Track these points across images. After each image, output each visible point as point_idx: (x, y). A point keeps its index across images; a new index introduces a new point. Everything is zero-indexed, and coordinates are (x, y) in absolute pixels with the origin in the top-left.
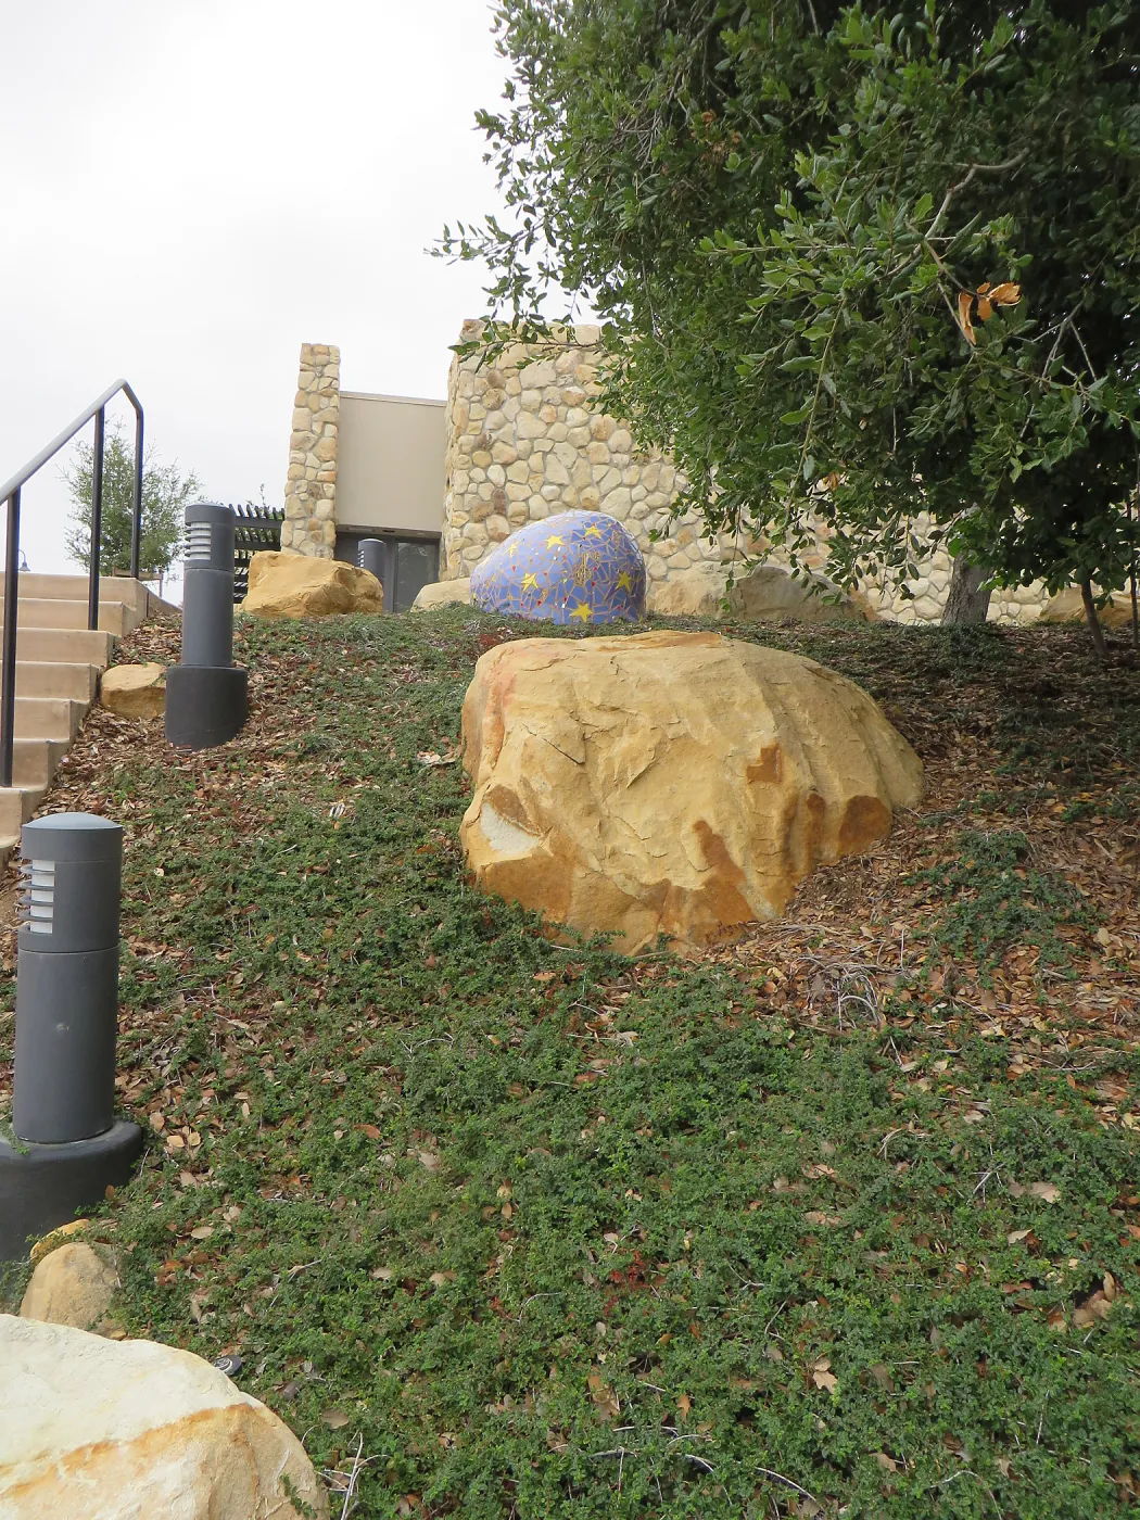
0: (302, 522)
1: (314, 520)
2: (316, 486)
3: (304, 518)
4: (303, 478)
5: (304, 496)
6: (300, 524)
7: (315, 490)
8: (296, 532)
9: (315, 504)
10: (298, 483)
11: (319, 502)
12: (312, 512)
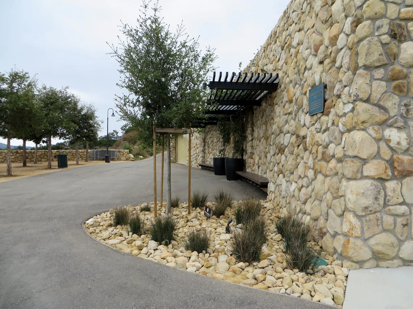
0: (382, 71)
1: (397, 67)
2: (400, 26)
3: (383, 66)
4: (383, 16)
5: (386, 38)
6: (379, 73)
7: (398, 31)
8: (375, 84)
9: (399, 47)
10: (378, 23)
11: (404, 45)
12: (395, 57)
